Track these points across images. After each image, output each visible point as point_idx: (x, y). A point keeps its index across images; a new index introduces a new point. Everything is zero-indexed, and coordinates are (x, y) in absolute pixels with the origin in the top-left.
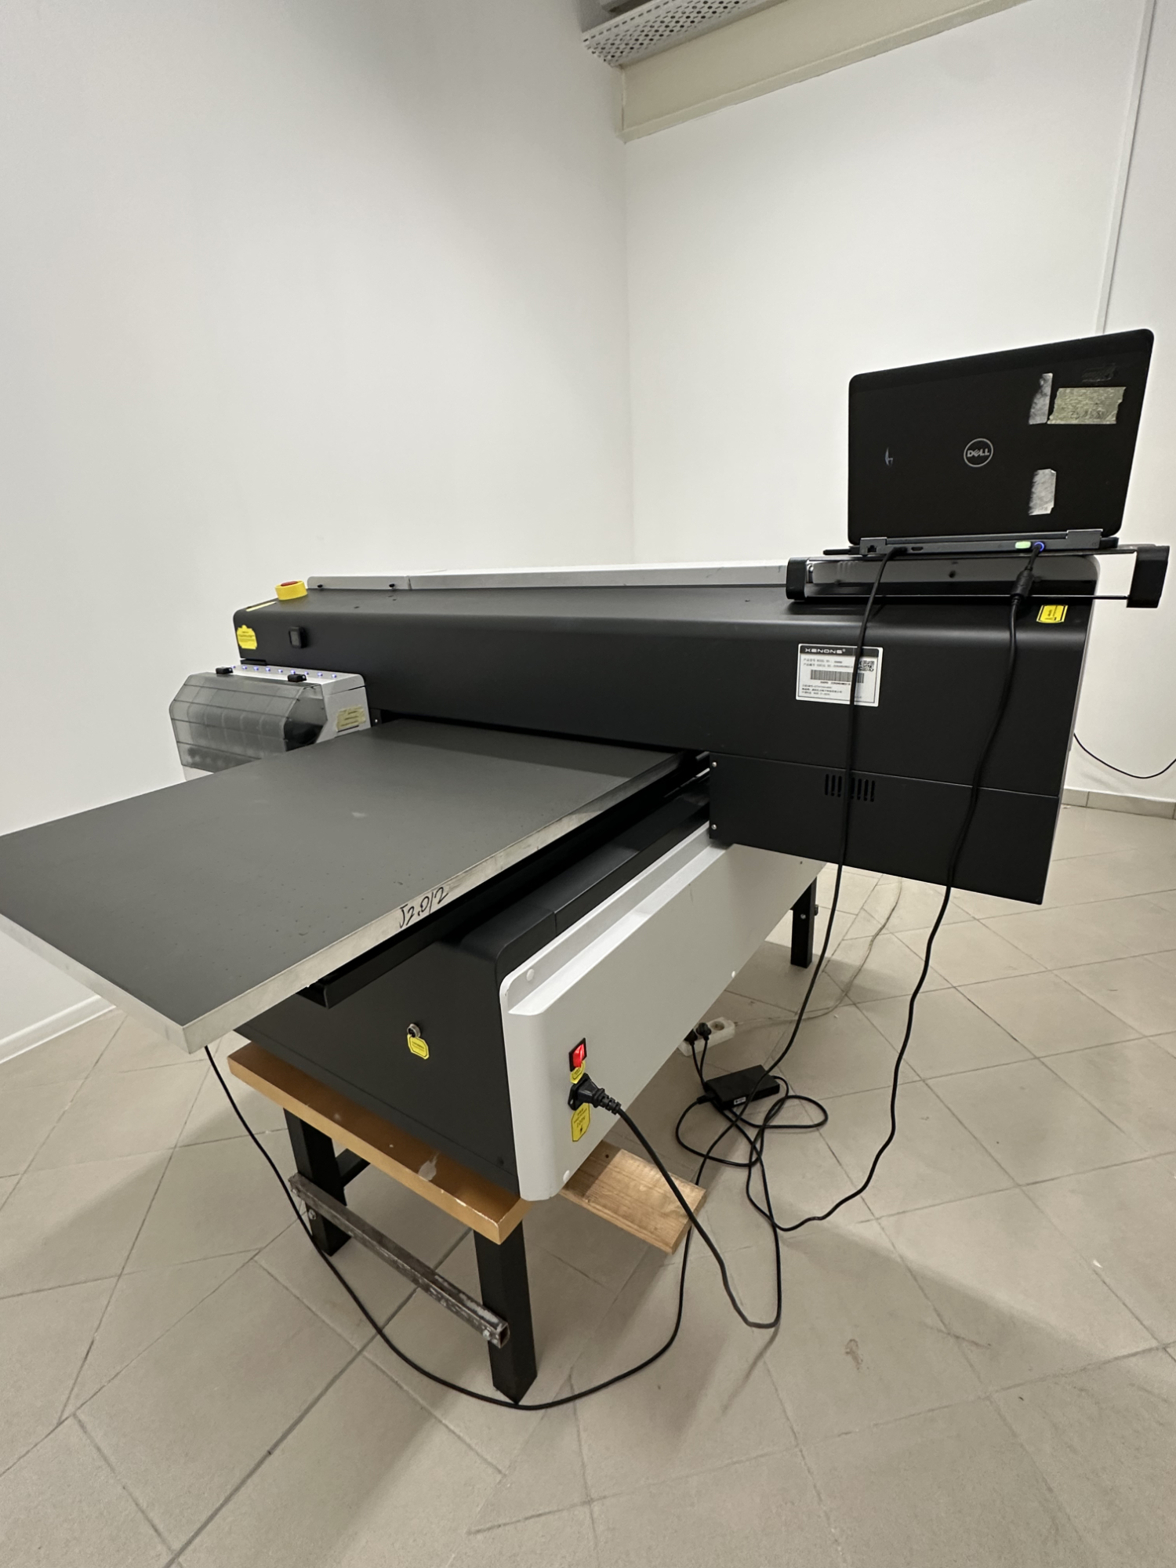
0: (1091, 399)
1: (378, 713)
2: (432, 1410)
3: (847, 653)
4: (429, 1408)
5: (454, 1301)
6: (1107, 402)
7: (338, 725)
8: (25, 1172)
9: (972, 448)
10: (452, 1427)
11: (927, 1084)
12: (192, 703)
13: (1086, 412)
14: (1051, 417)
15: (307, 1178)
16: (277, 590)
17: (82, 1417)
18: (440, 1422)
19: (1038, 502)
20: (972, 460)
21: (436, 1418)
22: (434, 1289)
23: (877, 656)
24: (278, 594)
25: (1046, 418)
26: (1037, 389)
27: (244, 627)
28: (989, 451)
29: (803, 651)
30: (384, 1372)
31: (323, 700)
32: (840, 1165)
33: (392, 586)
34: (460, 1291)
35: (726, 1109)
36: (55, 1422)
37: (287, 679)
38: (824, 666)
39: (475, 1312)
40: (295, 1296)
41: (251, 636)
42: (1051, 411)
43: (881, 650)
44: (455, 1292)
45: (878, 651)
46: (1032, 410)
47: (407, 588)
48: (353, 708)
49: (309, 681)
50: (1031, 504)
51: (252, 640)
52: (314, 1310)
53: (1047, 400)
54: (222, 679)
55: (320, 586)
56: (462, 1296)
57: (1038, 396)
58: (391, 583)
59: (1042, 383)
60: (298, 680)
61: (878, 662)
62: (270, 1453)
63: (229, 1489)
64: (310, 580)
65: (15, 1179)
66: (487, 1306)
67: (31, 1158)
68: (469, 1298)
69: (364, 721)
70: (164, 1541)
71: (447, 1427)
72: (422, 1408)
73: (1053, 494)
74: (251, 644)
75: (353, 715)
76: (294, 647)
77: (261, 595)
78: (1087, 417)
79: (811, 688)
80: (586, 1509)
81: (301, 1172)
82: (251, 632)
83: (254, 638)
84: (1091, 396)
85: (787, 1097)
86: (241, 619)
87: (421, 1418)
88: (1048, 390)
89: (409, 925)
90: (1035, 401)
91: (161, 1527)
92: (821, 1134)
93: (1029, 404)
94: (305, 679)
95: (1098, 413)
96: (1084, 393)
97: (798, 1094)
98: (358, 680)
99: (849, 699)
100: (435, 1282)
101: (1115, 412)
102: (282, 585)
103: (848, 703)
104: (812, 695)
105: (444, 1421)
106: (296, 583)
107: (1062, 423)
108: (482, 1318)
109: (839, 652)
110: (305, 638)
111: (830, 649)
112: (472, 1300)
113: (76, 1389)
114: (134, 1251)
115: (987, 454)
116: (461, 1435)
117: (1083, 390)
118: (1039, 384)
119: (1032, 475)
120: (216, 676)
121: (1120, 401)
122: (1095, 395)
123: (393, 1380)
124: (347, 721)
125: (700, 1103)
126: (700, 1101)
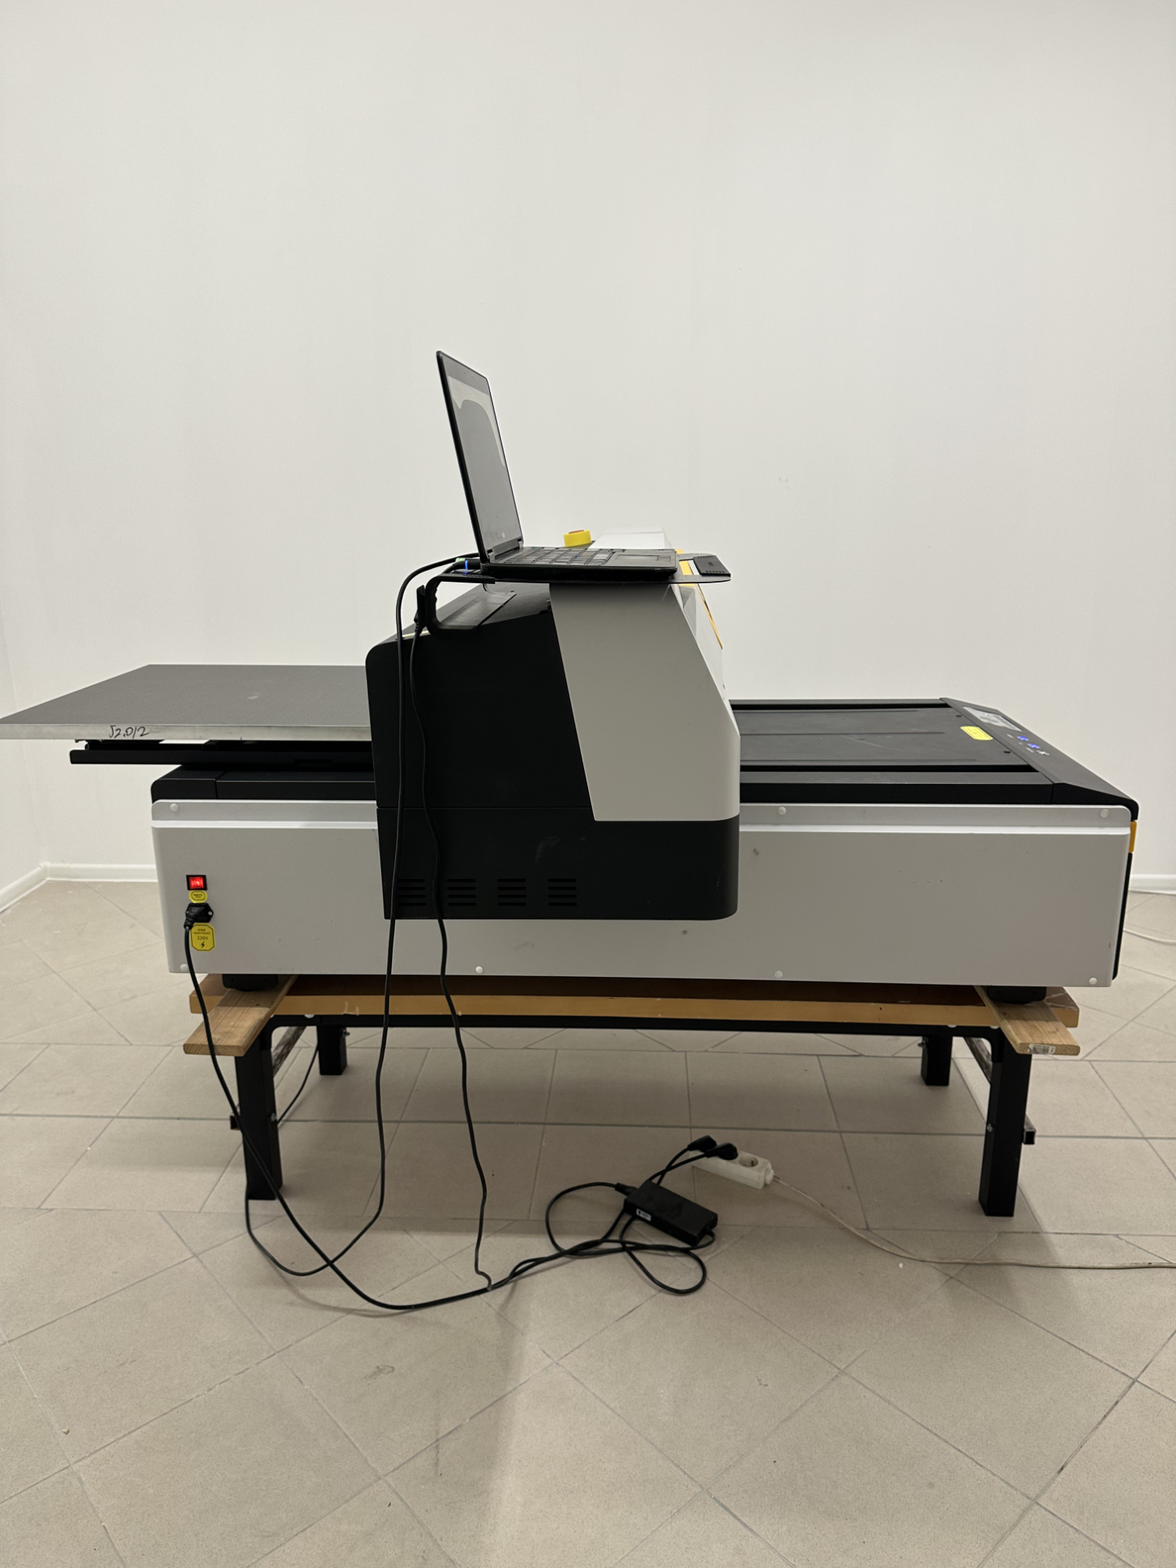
2: (230, 1166)
10: (223, 1178)
11: (837, 1376)
21: (226, 1169)
35: (628, 1212)
72: (230, 1162)
87: (224, 1164)
89: (117, 738)
92: (650, 1295)
97: (706, 1261)
102: (570, 533)
105: (225, 1174)
116: (219, 1184)
125: (617, 1190)
126: (620, 1188)
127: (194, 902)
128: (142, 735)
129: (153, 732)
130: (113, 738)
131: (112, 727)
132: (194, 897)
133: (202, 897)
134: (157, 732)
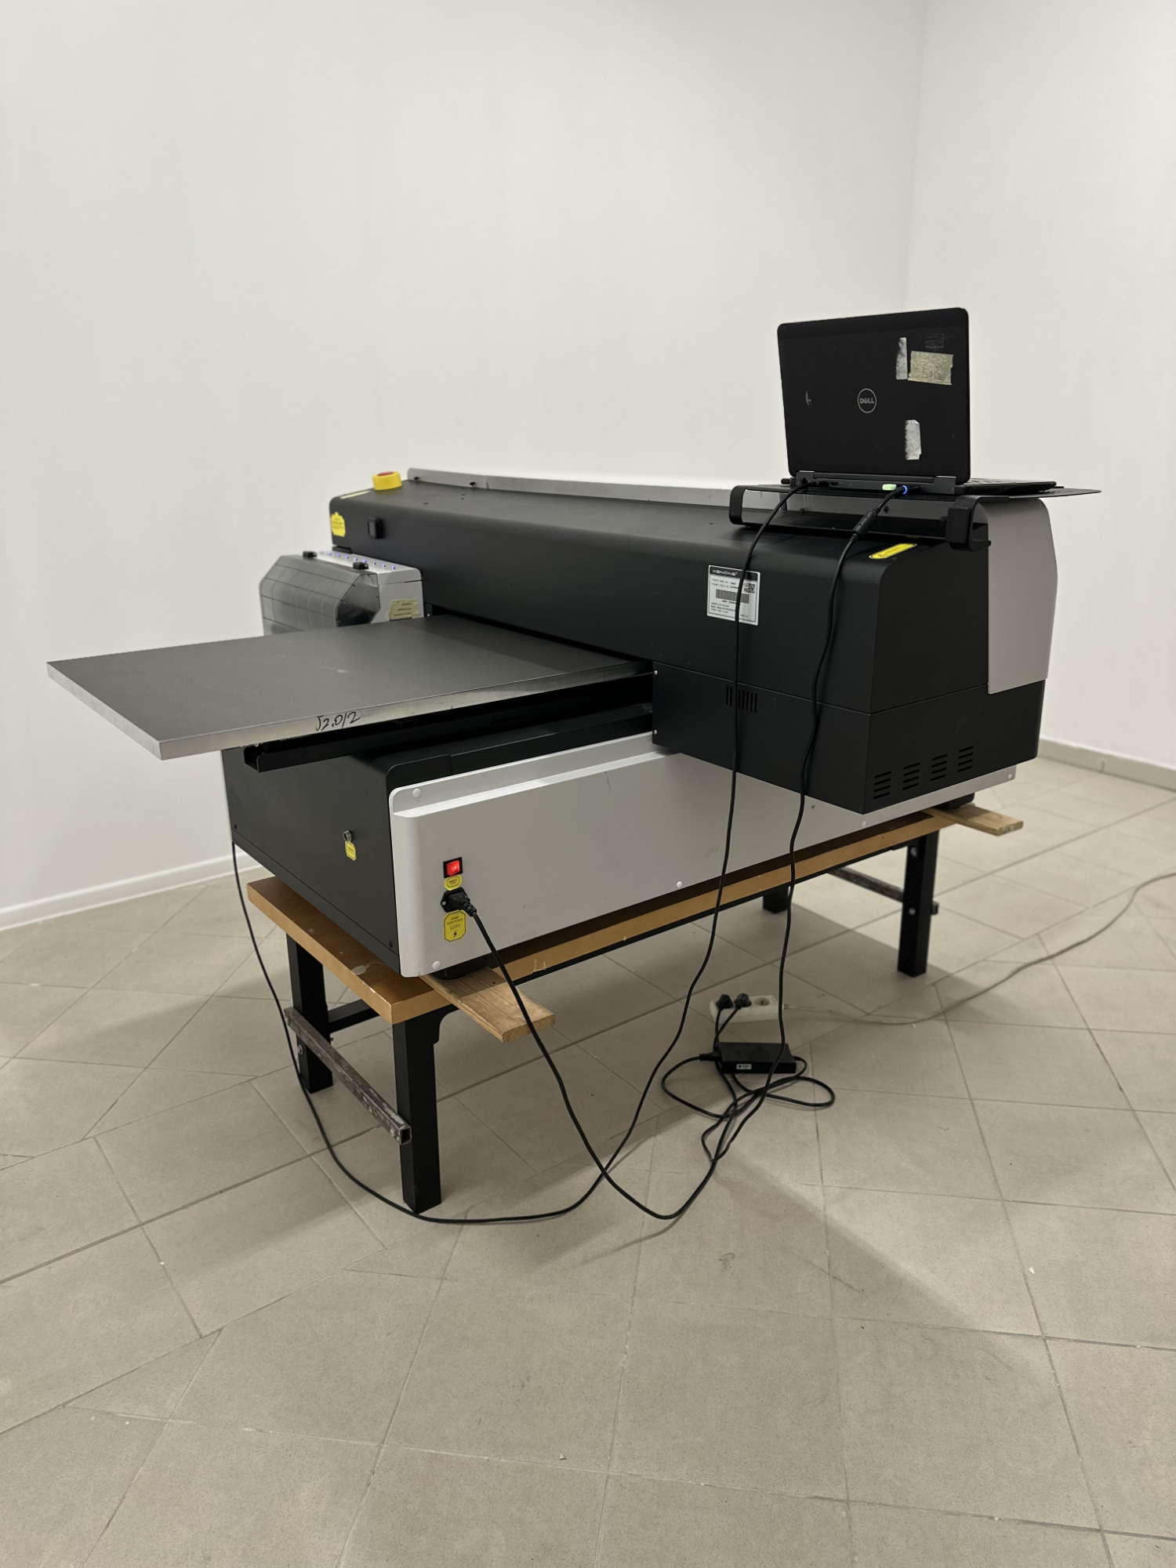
0: (933, 362)
1: (430, 607)
2: (350, 1202)
3: (736, 577)
4: (347, 1199)
5: (376, 1105)
6: (944, 366)
7: (390, 614)
8: (93, 988)
9: (863, 396)
10: (359, 1213)
11: (972, 1103)
12: (277, 581)
13: (932, 373)
14: (910, 375)
15: (299, 1011)
16: (374, 479)
17: (98, 1140)
18: (352, 1209)
19: (911, 448)
20: (863, 405)
21: (350, 1205)
22: (366, 1098)
23: (756, 580)
24: (375, 484)
25: (906, 375)
26: (897, 350)
27: (337, 514)
28: (874, 400)
29: (711, 573)
30: (322, 1171)
31: (378, 589)
32: (818, 1141)
33: (472, 484)
34: (384, 1101)
35: (727, 1072)
36: (81, 1138)
37: (352, 566)
38: (724, 586)
39: (389, 1115)
40: (273, 1111)
41: (341, 524)
42: (909, 371)
43: (759, 574)
44: (380, 1101)
45: (757, 574)
46: (897, 368)
47: (485, 487)
48: (407, 600)
49: (371, 569)
50: (907, 450)
51: (342, 528)
52: (284, 1123)
53: (906, 359)
54: (308, 562)
55: (416, 478)
56: (384, 1104)
57: (899, 356)
58: (471, 481)
59: (900, 345)
60: (361, 567)
61: (757, 584)
62: (221, 1192)
63: (187, 1203)
64: (411, 471)
65: (85, 991)
66: (400, 1114)
67: (98, 979)
68: (388, 1106)
69: (418, 611)
70: (136, 1215)
71: (356, 1213)
72: (342, 1198)
73: (920, 442)
74: (341, 532)
75: (405, 607)
76: (371, 537)
77: (357, 484)
78: (933, 377)
79: (717, 606)
80: (439, 1282)
81: (295, 1007)
82: (341, 520)
83: (343, 525)
84: (933, 359)
85: (798, 1078)
86: (337, 506)
87: (340, 1203)
88: (904, 351)
89: (324, 731)
90: (898, 360)
91: (136, 1208)
92: (816, 1115)
93: (894, 363)
94: (367, 568)
95: (939, 374)
96: (928, 357)
97: (816, 1078)
98: (416, 573)
99: (734, 616)
100: (368, 1093)
101: (950, 375)
102: (380, 475)
103: (734, 620)
104: (717, 612)
105: (355, 1209)
106: (391, 473)
107: (918, 380)
108: (393, 1120)
109: (734, 574)
110: (381, 530)
111: (728, 571)
112: (390, 1108)
113: (99, 1124)
114: (161, 1055)
115: (873, 402)
116: (364, 1219)
117: (927, 354)
118: (898, 346)
119: (904, 425)
120: (302, 558)
121: (951, 366)
122: (935, 359)
123: (326, 1176)
124: (403, 612)
125: (701, 1060)
126: (703, 1058)
127: (450, 889)
128: (352, 722)
129: (363, 716)
130: (320, 731)
131: (319, 717)
132: (449, 884)
133: (457, 882)
134: (369, 715)
